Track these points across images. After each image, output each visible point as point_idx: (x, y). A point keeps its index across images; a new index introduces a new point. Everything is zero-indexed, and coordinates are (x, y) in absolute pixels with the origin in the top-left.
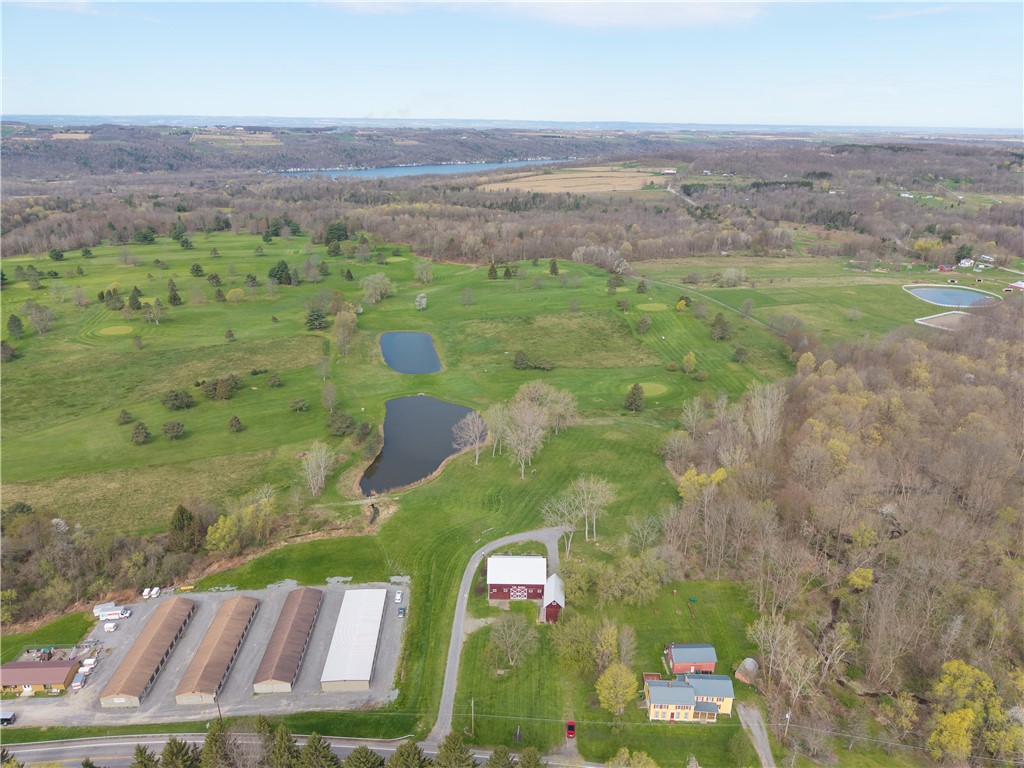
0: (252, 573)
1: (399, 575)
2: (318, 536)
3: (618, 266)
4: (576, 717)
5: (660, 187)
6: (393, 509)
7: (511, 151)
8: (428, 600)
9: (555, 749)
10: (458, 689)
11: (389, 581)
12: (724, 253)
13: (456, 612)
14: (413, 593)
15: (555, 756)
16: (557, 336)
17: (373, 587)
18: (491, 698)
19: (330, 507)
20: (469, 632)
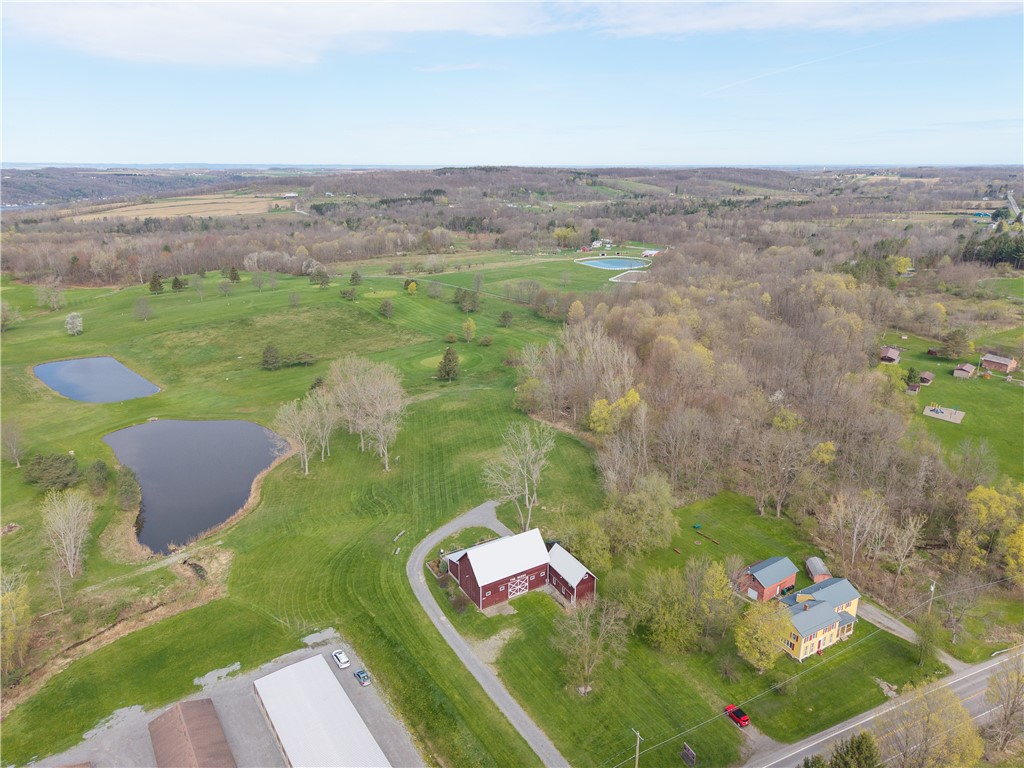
0: (33, 728)
1: (313, 632)
2: (122, 630)
3: (308, 266)
4: (724, 699)
5: (288, 209)
6: (225, 558)
7: (80, 191)
8: (392, 644)
9: (744, 749)
10: (552, 739)
11: (306, 646)
12: (399, 253)
13: (449, 642)
14: (354, 646)
15: (754, 757)
16: (293, 332)
17: (286, 664)
18: (607, 727)
19: (115, 584)
20: (493, 660)
